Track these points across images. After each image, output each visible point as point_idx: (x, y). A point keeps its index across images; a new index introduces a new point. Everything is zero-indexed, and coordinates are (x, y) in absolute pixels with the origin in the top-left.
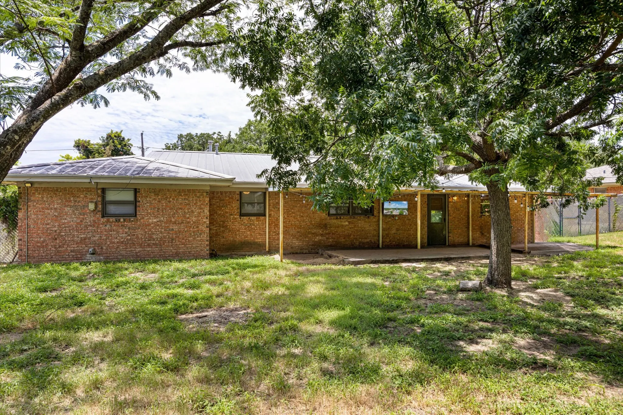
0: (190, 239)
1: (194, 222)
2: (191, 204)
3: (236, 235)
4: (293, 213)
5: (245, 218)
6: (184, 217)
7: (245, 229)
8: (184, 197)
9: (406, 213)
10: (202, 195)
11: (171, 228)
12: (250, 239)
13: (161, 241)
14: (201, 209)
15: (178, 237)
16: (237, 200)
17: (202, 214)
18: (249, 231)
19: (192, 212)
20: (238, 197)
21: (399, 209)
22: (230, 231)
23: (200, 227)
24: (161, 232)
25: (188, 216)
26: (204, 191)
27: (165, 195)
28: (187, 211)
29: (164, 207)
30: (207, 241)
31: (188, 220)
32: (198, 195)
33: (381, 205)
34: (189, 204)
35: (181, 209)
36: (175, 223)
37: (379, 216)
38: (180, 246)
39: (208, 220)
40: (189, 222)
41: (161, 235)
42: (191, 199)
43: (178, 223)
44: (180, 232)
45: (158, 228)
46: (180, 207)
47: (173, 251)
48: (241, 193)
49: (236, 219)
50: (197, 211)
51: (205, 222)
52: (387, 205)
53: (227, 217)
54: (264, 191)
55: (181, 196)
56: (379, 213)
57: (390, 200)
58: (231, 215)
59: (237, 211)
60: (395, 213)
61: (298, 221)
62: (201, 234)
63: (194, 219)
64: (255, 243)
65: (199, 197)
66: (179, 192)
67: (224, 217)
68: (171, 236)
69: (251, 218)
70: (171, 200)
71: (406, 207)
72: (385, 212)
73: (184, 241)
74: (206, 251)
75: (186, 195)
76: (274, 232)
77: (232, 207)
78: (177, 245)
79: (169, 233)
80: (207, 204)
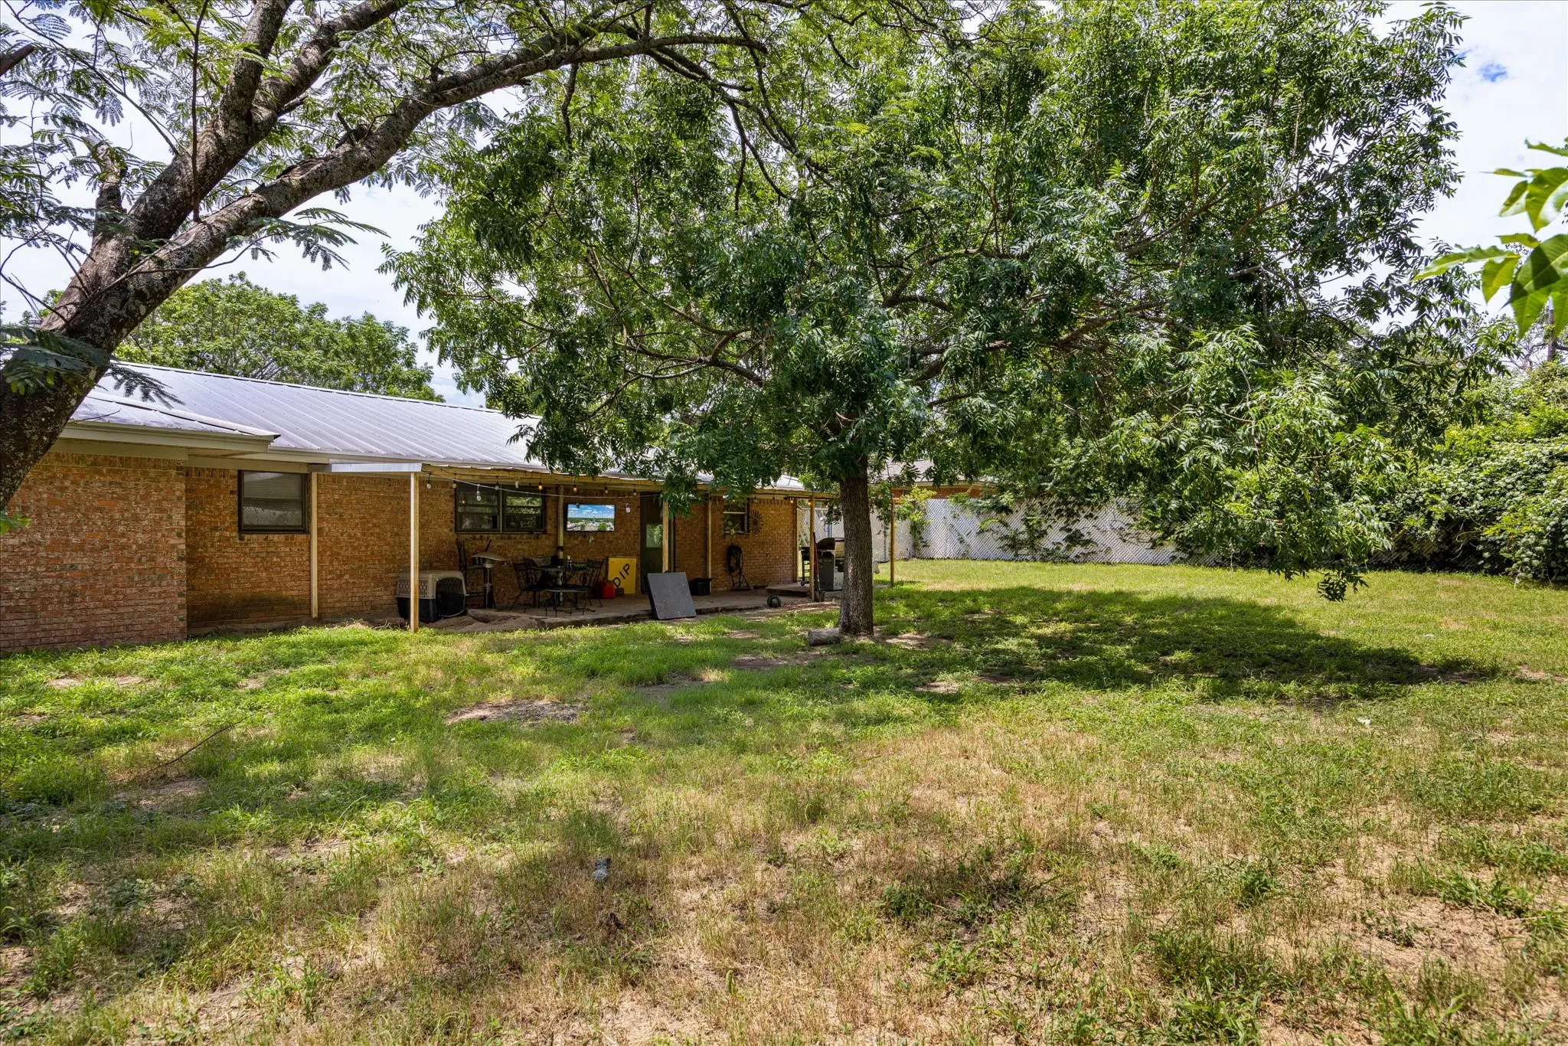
0: (128, 591)
1: (141, 547)
2: (132, 498)
3: (228, 580)
4: (375, 526)
5: (255, 540)
6: (111, 531)
7: (255, 565)
8: (108, 478)
9: (610, 527)
10: (165, 474)
11: (67, 561)
12: (266, 590)
13: (35, 598)
14: (162, 511)
15: (92, 586)
16: (232, 492)
17: (165, 526)
18: (266, 569)
19: (136, 518)
20: (233, 484)
21: (597, 520)
22: (211, 571)
23: (160, 559)
24: (35, 576)
25: (121, 529)
26: (170, 464)
27: (46, 469)
28: (117, 516)
29: (45, 504)
30: (181, 595)
31: (124, 540)
32: (152, 474)
33: (561, 511)
34: (125, 498)
35: (100, 510)
36: (81, 548)
37: (557, 536)
38: (98, 612)
39: (182, 541)
40: (123, 547)
41: (33, 582)
42: (132, 484)
43: (92, 550)
44: (96, 573)
45: (23, 562)
46: (96, 504)
47: (76, 626)
48: (240, 474)
49: (228, 539)
50: (148, 517)
51: (173, 546)
52: (573, 512)
53: (203, 534)
54: (305, 471)
55: (100, 473)
56: (557, 528)
57: (579, 503)
58: (216, 529)
59: (230, 520)
60: (592, 527)
61: (388, 544)
62: (161, 578)
63: (141, 538)
64: (281, 601)
65: (154, 480)
66: (94, 464)
67: (196, 535)
68: (67, 584)
69: (271, 537)
70: (67, 483)
71: (612, 516)
72: (569, 525)
73: (110, 597)
74: (178, 619)
75: (116, 472)
76: (330, 572)
77: (217, 508)
78: (87, 608)
79: (60, 576)
80: (179, 498)
